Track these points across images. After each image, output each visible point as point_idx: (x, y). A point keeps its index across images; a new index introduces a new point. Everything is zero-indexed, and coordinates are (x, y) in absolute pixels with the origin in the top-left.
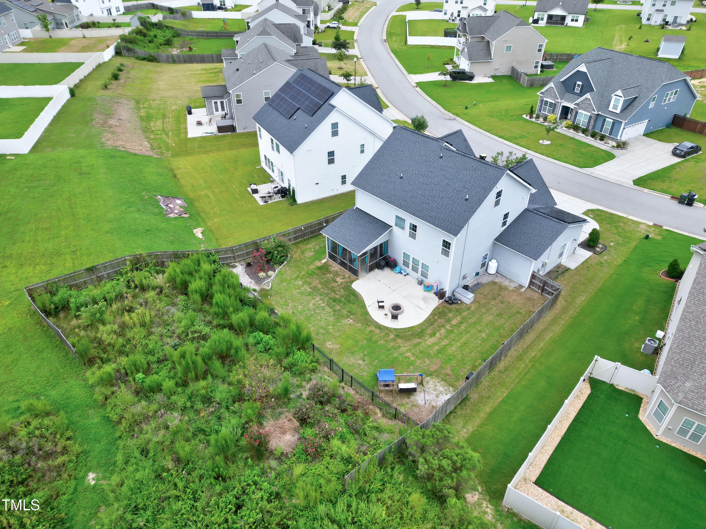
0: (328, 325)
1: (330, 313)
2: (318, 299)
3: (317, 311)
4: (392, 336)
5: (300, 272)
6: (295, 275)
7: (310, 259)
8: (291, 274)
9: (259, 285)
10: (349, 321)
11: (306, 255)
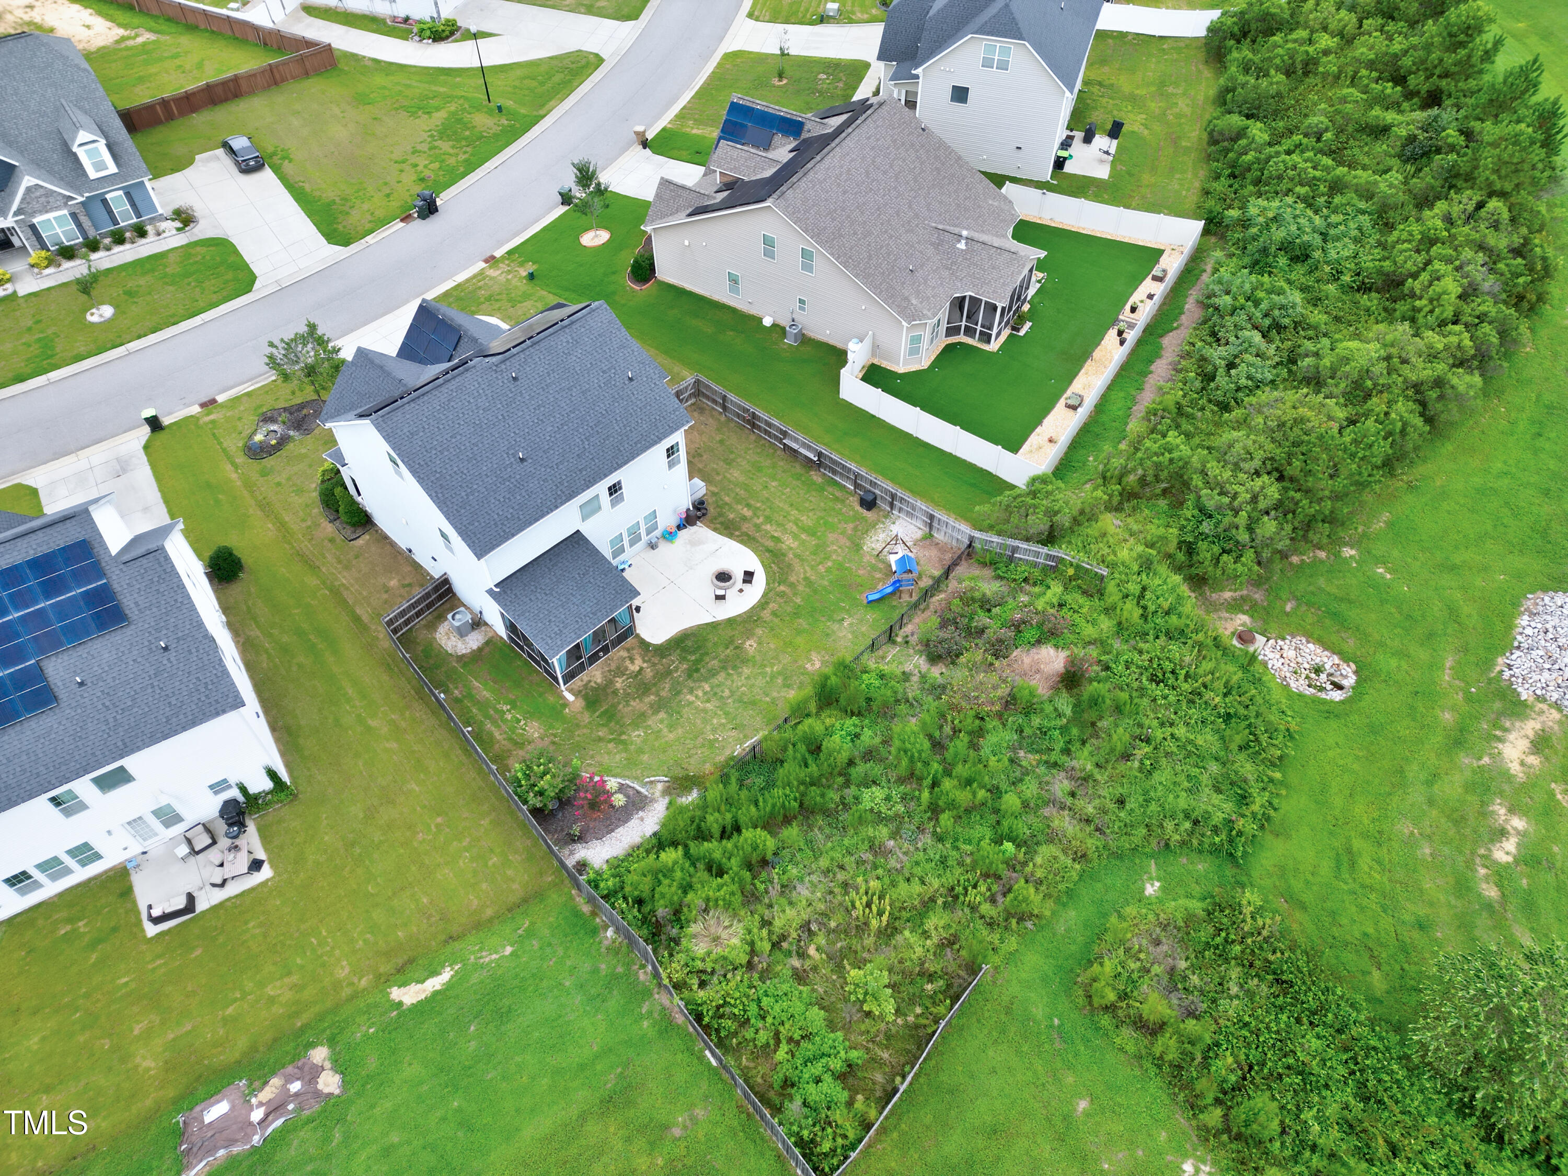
2: (691, 698)
3: (727, 693)
4: (782, 588)
5: (600, 739)
6: (611, 746)
7: (551, 727)
8: (609, 753)
9: (653, 800)
10: (750, 645)
11: (536, 735)
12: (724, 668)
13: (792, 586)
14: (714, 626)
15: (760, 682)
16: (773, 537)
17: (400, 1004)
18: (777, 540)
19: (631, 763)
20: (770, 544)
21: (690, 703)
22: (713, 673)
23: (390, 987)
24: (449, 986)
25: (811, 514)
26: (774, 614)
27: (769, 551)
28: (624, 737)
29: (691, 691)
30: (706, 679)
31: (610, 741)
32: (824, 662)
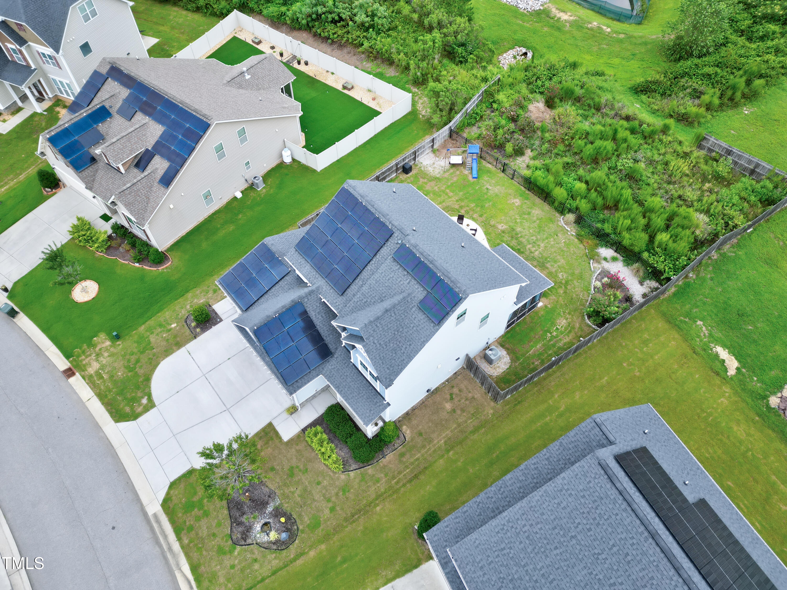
1: (521, 237)
3: (534, 238)
5: (565, 292)
6: (569, 287)
7: (559, 314)
8: (574, 288)
9: (603, 268)
10: (501, 227)
11: (565, 321)
12: (517, 239)
14: (489, 240)
15: (526, 224)
17: (737, 369)
19: (581, 277)
21: (540, 253)
22: (520, 243)
23: (728, 376)
24: (724, 346)
28: (563, 282)
30: (525, 246)
31: (566, 288)
32: (515, 198)
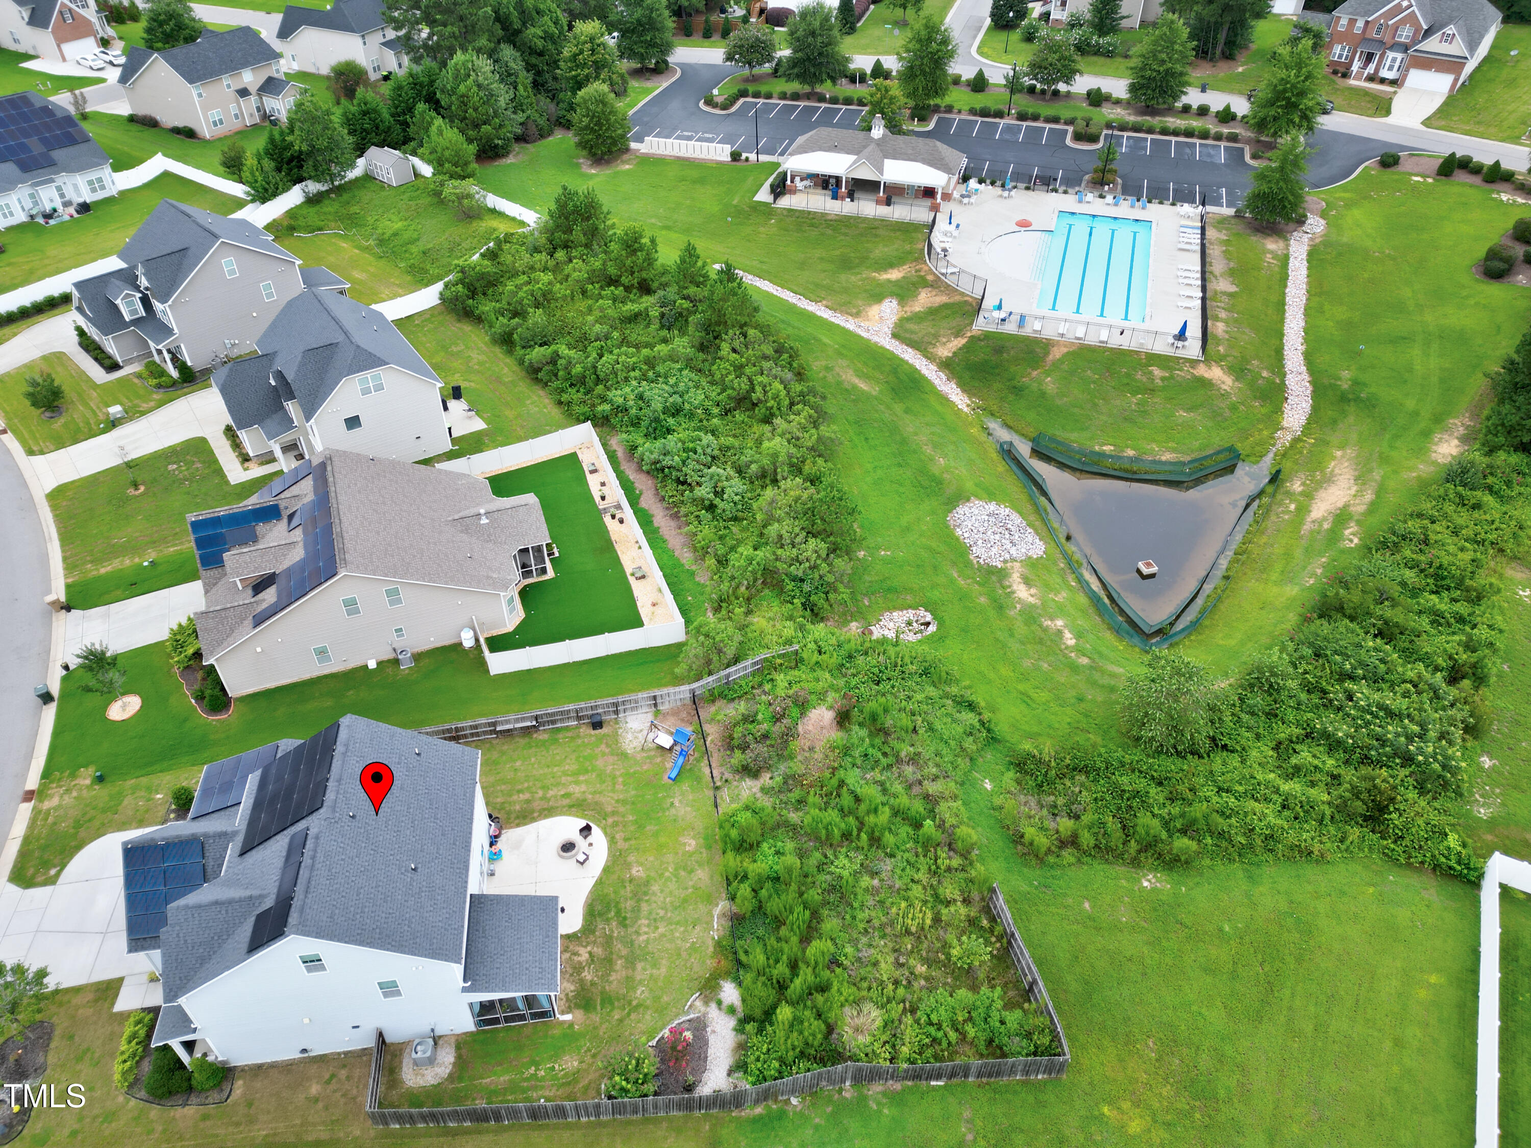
0: (668, 879)
1: (647, 901)
2: (643, 938)
3: (662, 913)
4: (610, 820)
5: (621, 1021)
6: (633, 1016)
7: (579, 1048)
8: (638, 1021)
9: (705, 1015)
10: (637, 871)
11: (576, 1064)
12: (639, 900)
13: (614, 813)
14: (599, 883)
15: (672, 886)
16: (563, 796)
18: (567, 795)
19: (661, 1011)
20: (566, 802)
21: (647, 942)
22: (637, 910)
25: (568, 761)
26: (626, 840)
27: (571, 806)
28: (634, 1003)
29: (638, 933)
30: (637, 918)
31: (629, 1014)
32: (694, 838)
